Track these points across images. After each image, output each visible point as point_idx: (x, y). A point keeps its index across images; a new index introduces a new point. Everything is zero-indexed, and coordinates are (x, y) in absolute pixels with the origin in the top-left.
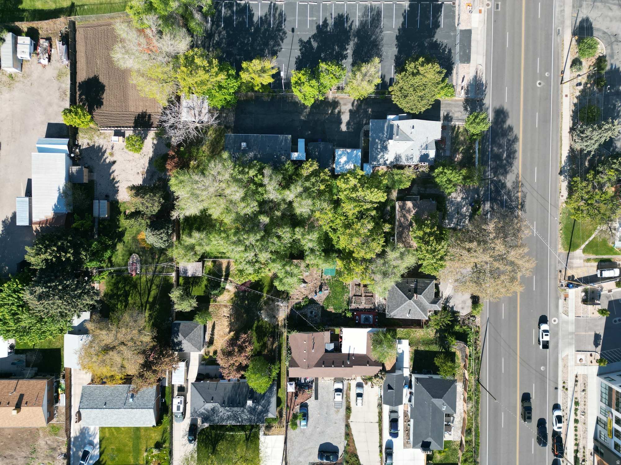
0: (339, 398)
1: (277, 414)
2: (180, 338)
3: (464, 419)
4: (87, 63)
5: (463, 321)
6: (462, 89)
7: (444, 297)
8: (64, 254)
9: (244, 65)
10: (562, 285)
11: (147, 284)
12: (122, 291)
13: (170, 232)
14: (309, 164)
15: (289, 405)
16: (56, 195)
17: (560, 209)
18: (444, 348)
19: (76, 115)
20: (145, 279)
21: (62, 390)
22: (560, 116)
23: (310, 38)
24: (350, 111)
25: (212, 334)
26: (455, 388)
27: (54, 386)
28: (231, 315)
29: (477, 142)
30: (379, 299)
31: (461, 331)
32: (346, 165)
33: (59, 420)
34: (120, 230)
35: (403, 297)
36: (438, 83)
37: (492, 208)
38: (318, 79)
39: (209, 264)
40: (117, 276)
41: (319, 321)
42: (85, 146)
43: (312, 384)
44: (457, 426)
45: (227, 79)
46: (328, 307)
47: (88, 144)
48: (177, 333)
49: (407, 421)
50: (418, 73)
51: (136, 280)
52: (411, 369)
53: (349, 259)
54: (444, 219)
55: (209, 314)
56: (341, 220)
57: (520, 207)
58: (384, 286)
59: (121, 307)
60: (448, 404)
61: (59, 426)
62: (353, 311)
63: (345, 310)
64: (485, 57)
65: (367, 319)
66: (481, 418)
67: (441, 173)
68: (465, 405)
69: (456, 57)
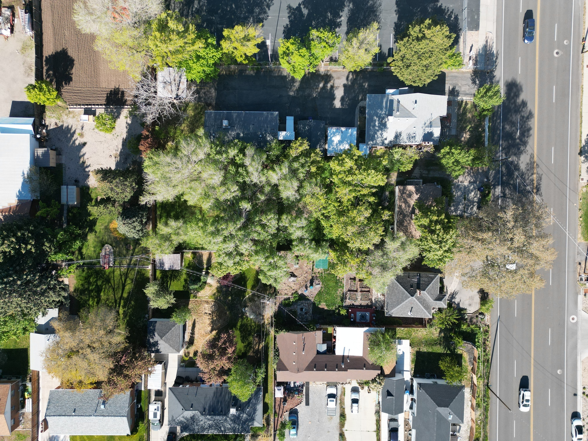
0: (332, 404)
1: (263, 422)
2: (157, 338)
3: (471, 428)
4: (55, 35)
5: (471, 319)
6: (470, 59)
7: (449, 293)
8: (24, 246)
9: (226, 33)
10: (581, 279)
11: (121, 278)
12: (94, 287)
13: (144, 220)
14: (298, 144)
15: (277, 411)
16: (21, 180)
17: (580, 194)
18: (449, 349)
19: (40, 91)
20: (119, 273)
21: (29, 394)
22: (580, 90)
23: (300, 5)
24: (345, 86)
25: (193, 333)
26: (463, 395)
27: (20, 391)
28: (212, 312)
29: (487, 119)
30: (377, 295)
31: (469, 330)
32: (340, 145)
33: (25, 427)
34: (91, 218)
35: (404, 293)
36: (446, 50)
37: (503, 192)
38: (309, 48)
39: (189, 255)
40: (89, 269)
41: (310, 319)
42: (52, 127)
43: (302, 388)
44: (464, 436)
45: (206, 48)
46: (319, 304)
47: (56, 124)
48: (153, 331)
49: (408, 430)
50: (424, 37)
51: (109, 273)
52: (413, 372)
53: (344, 251)
54: (449, 205)
55: (189, 311)
56: (335, 207)
57: (535, 191)
58: (382, 280)
59: (93, 303)
60: (455, 413)
61: (25, 434)
62: (347, 307)
63: (339, 306)
64: (495, 24)
65: (363, 317)
66: (490, 427)
67: (448, 153)
68: (473, 413)
69: (464, 23)
